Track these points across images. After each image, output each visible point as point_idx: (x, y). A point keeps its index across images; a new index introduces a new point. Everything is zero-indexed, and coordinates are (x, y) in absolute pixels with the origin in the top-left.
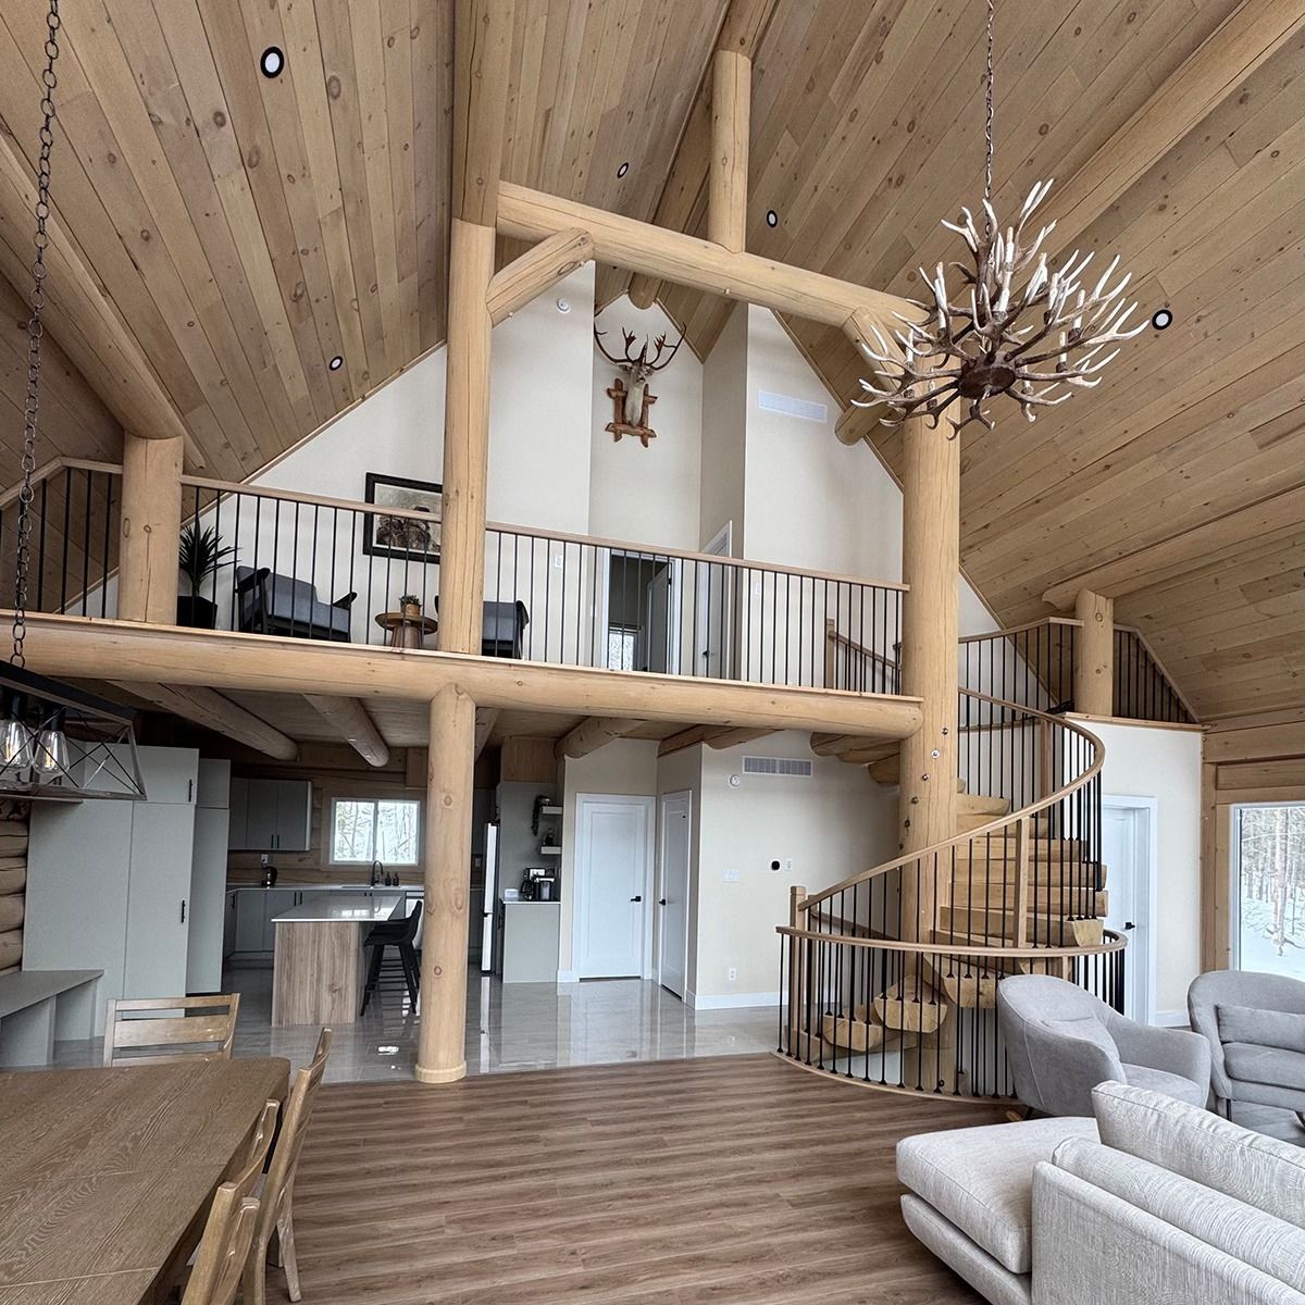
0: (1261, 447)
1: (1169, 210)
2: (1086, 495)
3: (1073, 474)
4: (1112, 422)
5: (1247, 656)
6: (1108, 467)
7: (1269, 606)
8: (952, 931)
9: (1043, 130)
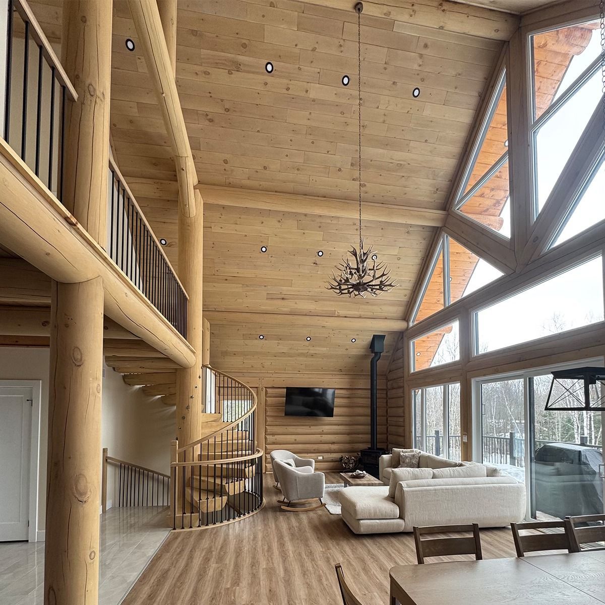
0: (267, 299)
1: (280, 224)
2: (214, 284)
3: (214, 275)
4: (236, 267)
5: (235, 354)
6: (226, 280)
7: (247, 342)
8: (208, 453)
9: (265, 168)
